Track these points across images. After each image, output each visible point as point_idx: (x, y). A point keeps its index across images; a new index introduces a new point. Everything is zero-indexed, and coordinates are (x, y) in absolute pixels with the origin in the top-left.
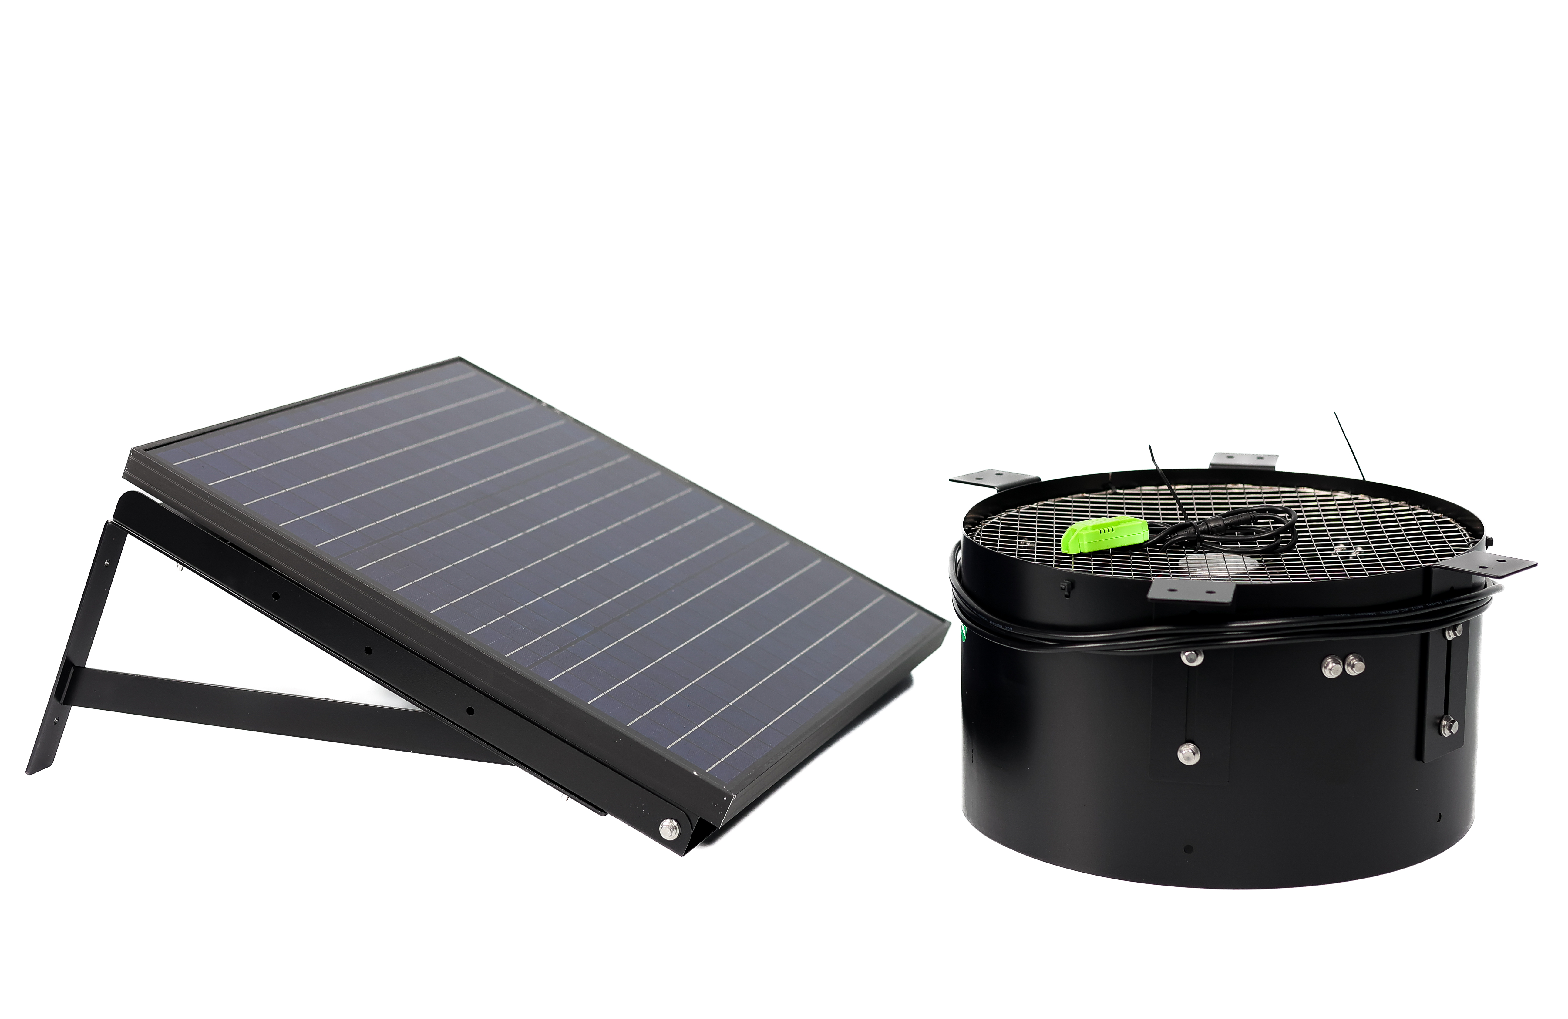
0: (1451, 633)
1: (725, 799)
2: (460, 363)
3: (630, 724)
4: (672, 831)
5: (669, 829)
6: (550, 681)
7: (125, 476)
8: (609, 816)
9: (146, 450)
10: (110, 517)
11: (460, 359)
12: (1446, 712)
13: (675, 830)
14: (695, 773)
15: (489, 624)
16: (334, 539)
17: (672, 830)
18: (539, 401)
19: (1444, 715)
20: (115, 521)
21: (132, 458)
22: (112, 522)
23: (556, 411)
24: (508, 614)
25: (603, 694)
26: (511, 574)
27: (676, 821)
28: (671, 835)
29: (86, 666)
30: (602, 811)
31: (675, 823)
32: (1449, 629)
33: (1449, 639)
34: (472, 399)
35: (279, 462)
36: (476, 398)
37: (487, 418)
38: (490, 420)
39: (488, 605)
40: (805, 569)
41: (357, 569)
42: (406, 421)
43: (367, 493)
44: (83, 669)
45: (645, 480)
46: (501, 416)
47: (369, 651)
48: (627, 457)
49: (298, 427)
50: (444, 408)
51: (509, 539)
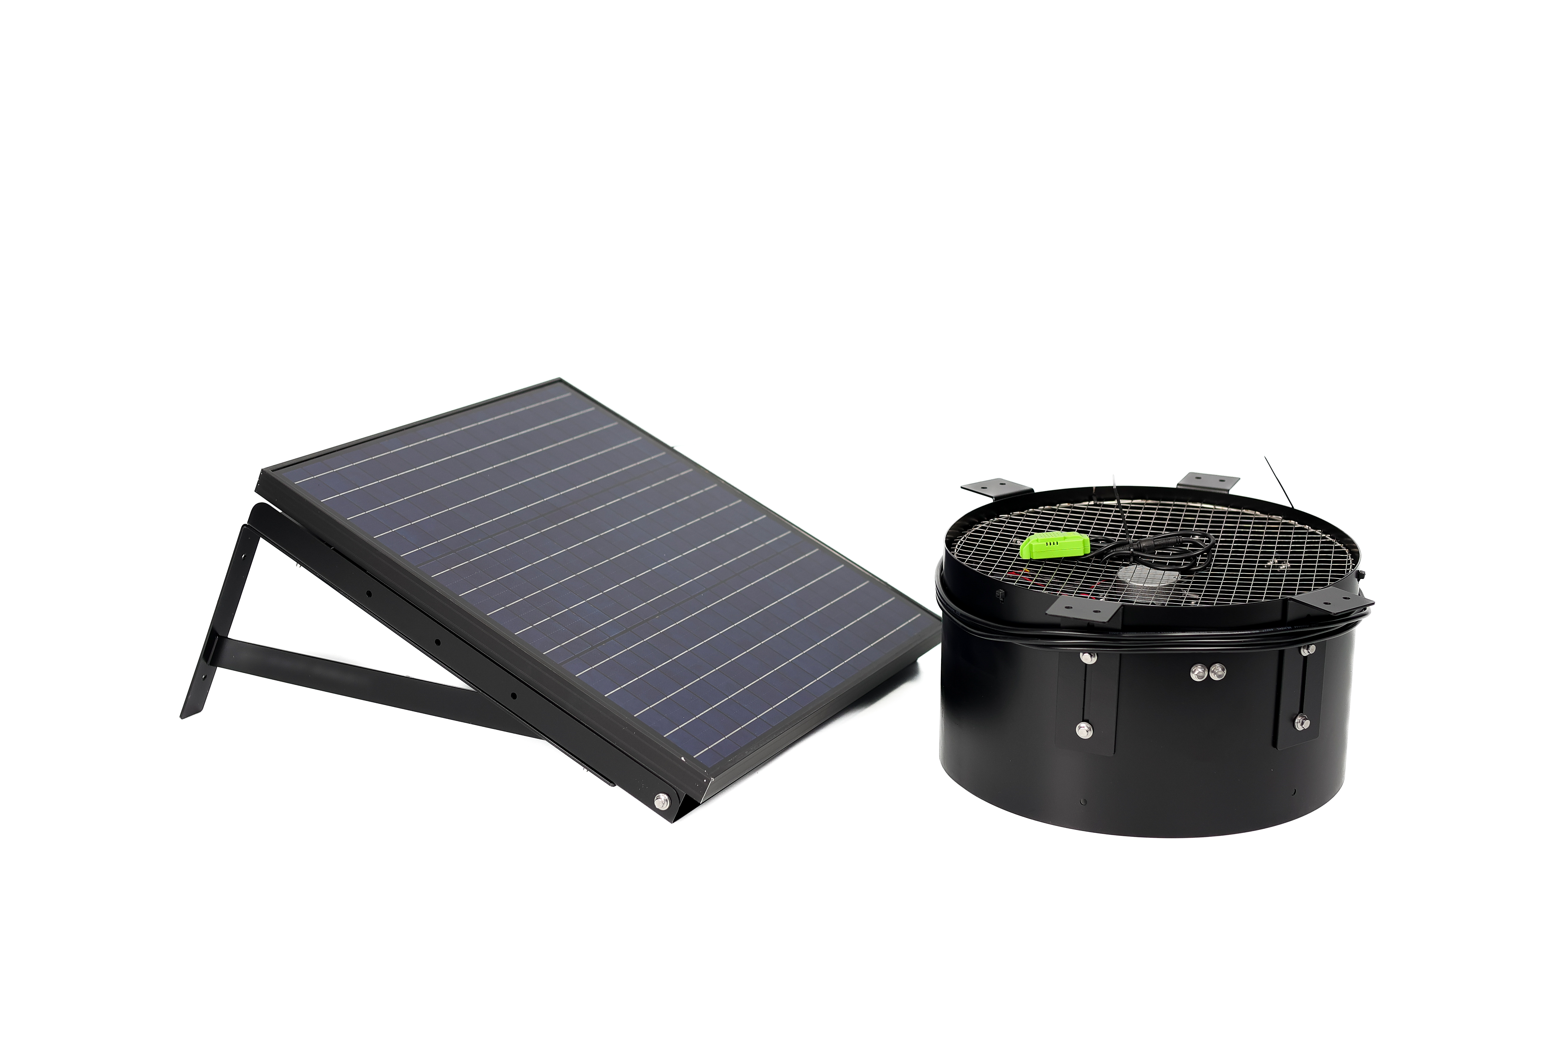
0: (1305, 651)
1: (705, 781)
2: (559, 384)
3: (637, 715)
4: (664, 803)
5: (662, 801)
6: (576, 676)
7: (257, 492)
8: (617, 787)
9: (273, 471)
10: (245, 521)
11: (560, 381)
12: (1301, 711)
13: (666, 802)
14: (683, 758)
15: (535, 625)
16: (417, 549)
18: (623, 420)
19: (1299, 713)
20: (249, 526)
21: (262, 478)
22: (247, 526)
23: (636, 429)
24: (553, 616)
25: (619, 688)
26: (563, 580)
27: (668, 795)
28: (663, 806)
30: (612, 783)
31: (667, 797)
32: (1304, 647)
33: (1304, 655)
34: (563, 419)
35: (384, 480)
36: (567, 418)
37: (573, 437)
38: (575, 438)
39: (538, 609)
40: (827, 575)
41: (433, 576)
42: (501, 440)
43: (454, 508)
44: (227, 639)
45: (702, 491)
46: (586, 434)
47: (438, 642)
48: (691, 470)
49: (406, 447)
50: (536, 428)
51: (568, 549)
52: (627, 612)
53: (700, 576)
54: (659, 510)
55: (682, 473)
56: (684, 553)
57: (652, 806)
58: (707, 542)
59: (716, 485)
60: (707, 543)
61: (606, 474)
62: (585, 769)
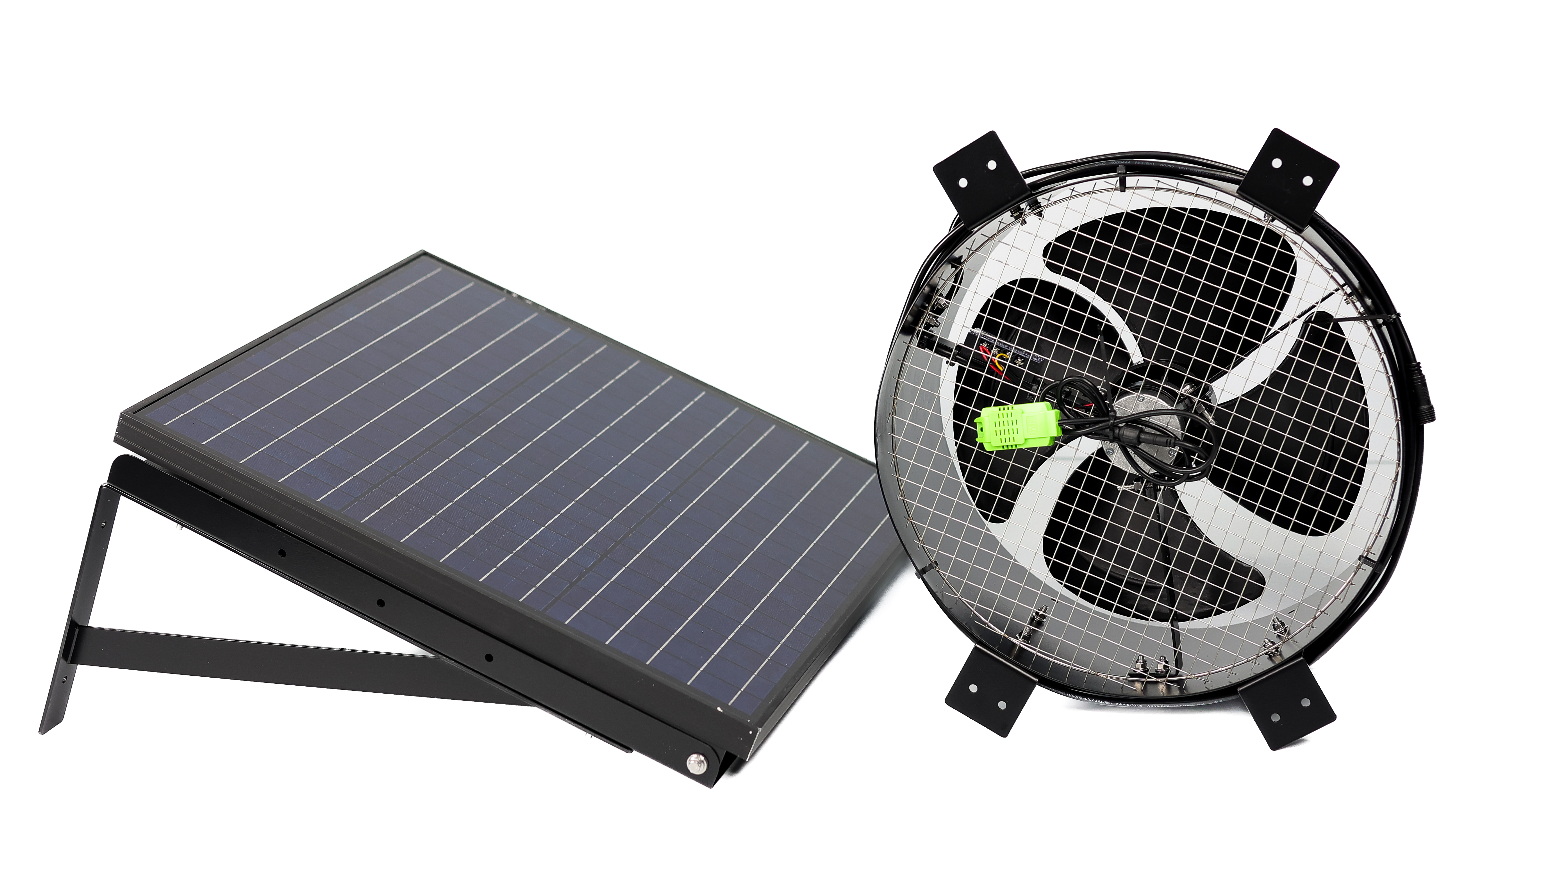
1: (751, 732)
2: (424, 258)
3: (647, 661)
4: (700, 767)
5: (696, 763)
6: (564, 622)
7: (117, 440)
8: (635, 752)
9: (135, 410)
10: (104, 479)
11: (425, 253)
13: (702, 764)
14: (719, 709)
15: (498, 566)
16: (334, 490)
17: (700, 765)
18: (510, 293)
20: (109, 485)
21: (122, 422)
22: (106, 486)
23: (528, 302)
24: (514, 552)
25: (616, 633)
26: (511, 505)
27: (703, 755)
28: (699, 769)
29: (90, 625)
30: (628, 749)
31: (702, 758)
34: (443, 301)
35: (266, 406)
36: (447, 299)
37: (462, 323)
38: (465, 323)
39: (494, 545)
40: (794, 455)
41: (362, 522)
42: (382, 337)
43: (357, 430)
44: (87, 628)
45: (626, 371)
46: (475, 317)
47: (381, 603)
48: (605, 347)
49: (278, 361)
50: (417, 317)
51: (503, 464)
52: (595, 534)
53: (660, 477)
54: (587, 400)
55: (597, 352)
56: (632, 451)
57: (685, 771)
58: (653, 433)
59: (638, 362)
60: (653, 435)
61: (514, 364)
62: (588, 734)
